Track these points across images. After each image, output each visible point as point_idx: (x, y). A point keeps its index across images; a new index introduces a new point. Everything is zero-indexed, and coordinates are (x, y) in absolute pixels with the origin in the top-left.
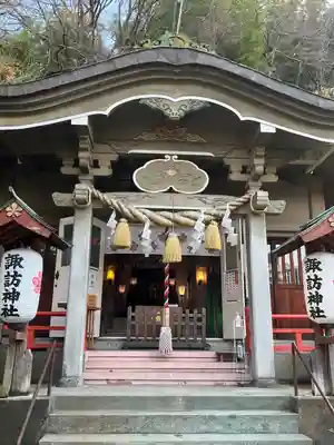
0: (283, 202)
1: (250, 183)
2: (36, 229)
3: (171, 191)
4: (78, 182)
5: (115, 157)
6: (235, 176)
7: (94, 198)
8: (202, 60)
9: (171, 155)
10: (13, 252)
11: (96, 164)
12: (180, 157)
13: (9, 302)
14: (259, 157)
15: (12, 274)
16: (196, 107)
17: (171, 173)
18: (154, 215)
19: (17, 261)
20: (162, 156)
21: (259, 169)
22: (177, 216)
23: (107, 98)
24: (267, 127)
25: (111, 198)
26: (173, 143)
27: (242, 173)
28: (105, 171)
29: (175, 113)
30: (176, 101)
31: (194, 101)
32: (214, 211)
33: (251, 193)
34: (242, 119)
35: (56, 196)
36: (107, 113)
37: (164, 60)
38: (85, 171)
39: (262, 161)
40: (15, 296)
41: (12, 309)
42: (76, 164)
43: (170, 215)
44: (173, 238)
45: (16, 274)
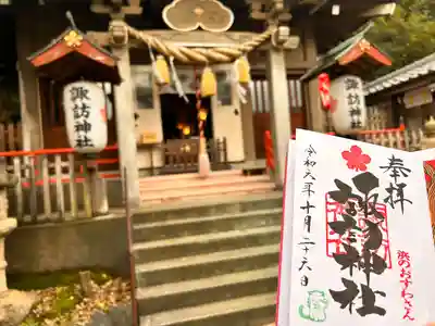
0: (297, 39)
1: (270, 21)
2: (100, 58)
3: (200, 29)
4: (112, 20)
6: (256, 15)
7: (131, 37)
10: (77, 85)
13: (82, 133)
15: (80, 105)
18: (190, 52)
19: (83, 94)
21: (280, 6)
22: (210, 52)
25: (141, 35)
27: (261, 11)
28: (135, 9)
32: (242, 47)
33: (272, 30)
38: (117, 9)
40: (86, 127)
41: (86, 140)
43: (204, 51)
44: (208, 76)
45: (84, 107)
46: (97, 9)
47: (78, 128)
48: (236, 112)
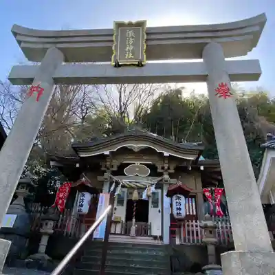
0: (176, 179)
1: (164, 173)
2: (89, 185)
3: (137, 175)
4: (106, 172)
5: (119, 164)
6: (159, 170)
7: (110, 177)
9: (138, 163)
10: (83, 193)
11: (112, 166)
12: (141, 164)
13: (80, 207)
14: (166, 163)
16: (143, 148)
17: (137, 169)
19: (83, 196)
20: (134, 164)
21: (166, 168)
22: (138, 184)
23: (116, 145)
24: (166, 154)
25: (115, 178)
27: (162, 169)
28: (115, 169)
29: (136, 150)
30: (136, 146)
31: (142, 146)
34: (158, 151)
35: (99, 177)
36: (115, 150)
37: (132, 134)
38: (108, 169)
39: (167, 165)
40: (82, 206)
41: (81, 210)
42: (106, 167)
43: (135, 183)
44: (136, 192)
45: (83, 199)
46: (103, 169)
48: (159, 211)
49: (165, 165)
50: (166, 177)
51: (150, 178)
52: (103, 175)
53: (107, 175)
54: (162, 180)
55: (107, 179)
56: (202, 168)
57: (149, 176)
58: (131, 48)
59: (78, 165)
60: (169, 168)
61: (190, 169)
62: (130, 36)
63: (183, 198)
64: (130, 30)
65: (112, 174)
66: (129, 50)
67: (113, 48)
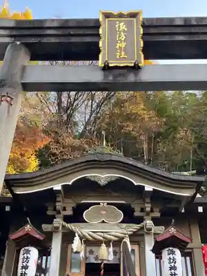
0: (163, 227)
1: (145, 217)
2: (37, 236)
3: (103, 222)
4: (55, 218)
5: (74, 205)
6: (137, 214)
7: (63, 226)
8: (114, 158)
9: (103, 203)
10: (26, 248)
11: (64, 209)
12: (108, 204)
13: (24, 270)
14: (148, 203)
16: (113, 179)
17: (103, 212)
18: (94, 235)
19: (28, 252)
20: (99, 204)
21: (148, 209)
22: (106, 235)
23: (70, 176)
24: (149, 188)
25: (71, 226)
26: (104, 197)
27: (141, 211)
28: (69, 212)
29: (103, 182)
30: (103, 177)
31: (112, 177)
33: (145, 222)
34: (136, 184)
35: (44, 226)
36: (70, 183)
37: (97, 159)
38: (59, 213)
39: (149, 205)
40: (26, 267)
41: (25, 273)
42: (55, 209)
43: (102, 234)
44: (103, 247)
45: (28, 258)
46: (50, 213)
47: (23, 267)
49: (146, 205)
50: (149, 223)
51: (124, 225)
52: (51, 222)
53: (58, 222)
54: (142, 228)
55: (57, 228)
56: (200, 209)
57: (122, 222)
58: (123, 45)
59: (8, 208)
60: (152, 211)
61: (183, 211)
62: (121, 29)
63: (178, 252)
64: (120, 22)
65: (64, 221)
66: (120, 48)
67: (100, 45)
